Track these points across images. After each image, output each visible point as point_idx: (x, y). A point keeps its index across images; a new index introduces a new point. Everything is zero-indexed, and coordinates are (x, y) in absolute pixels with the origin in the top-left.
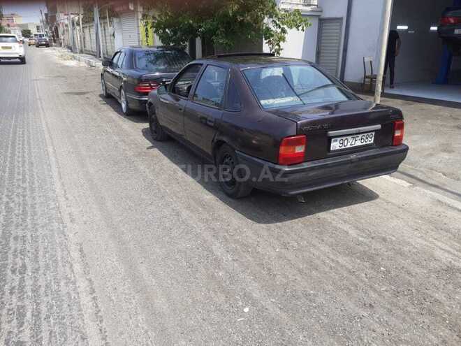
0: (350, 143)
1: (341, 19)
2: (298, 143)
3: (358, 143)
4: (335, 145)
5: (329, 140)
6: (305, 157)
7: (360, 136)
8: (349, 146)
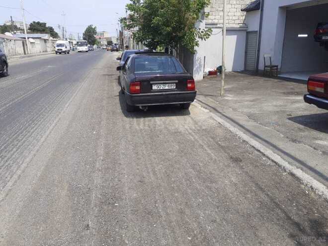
0: (162, 87)
1: (257, 31)
2: (137, 85)
3: (167, 88)
4: (155, 87)
5: (151, 85)
6: (140, 91)
7: (167, 85)
8: (161, 88)
